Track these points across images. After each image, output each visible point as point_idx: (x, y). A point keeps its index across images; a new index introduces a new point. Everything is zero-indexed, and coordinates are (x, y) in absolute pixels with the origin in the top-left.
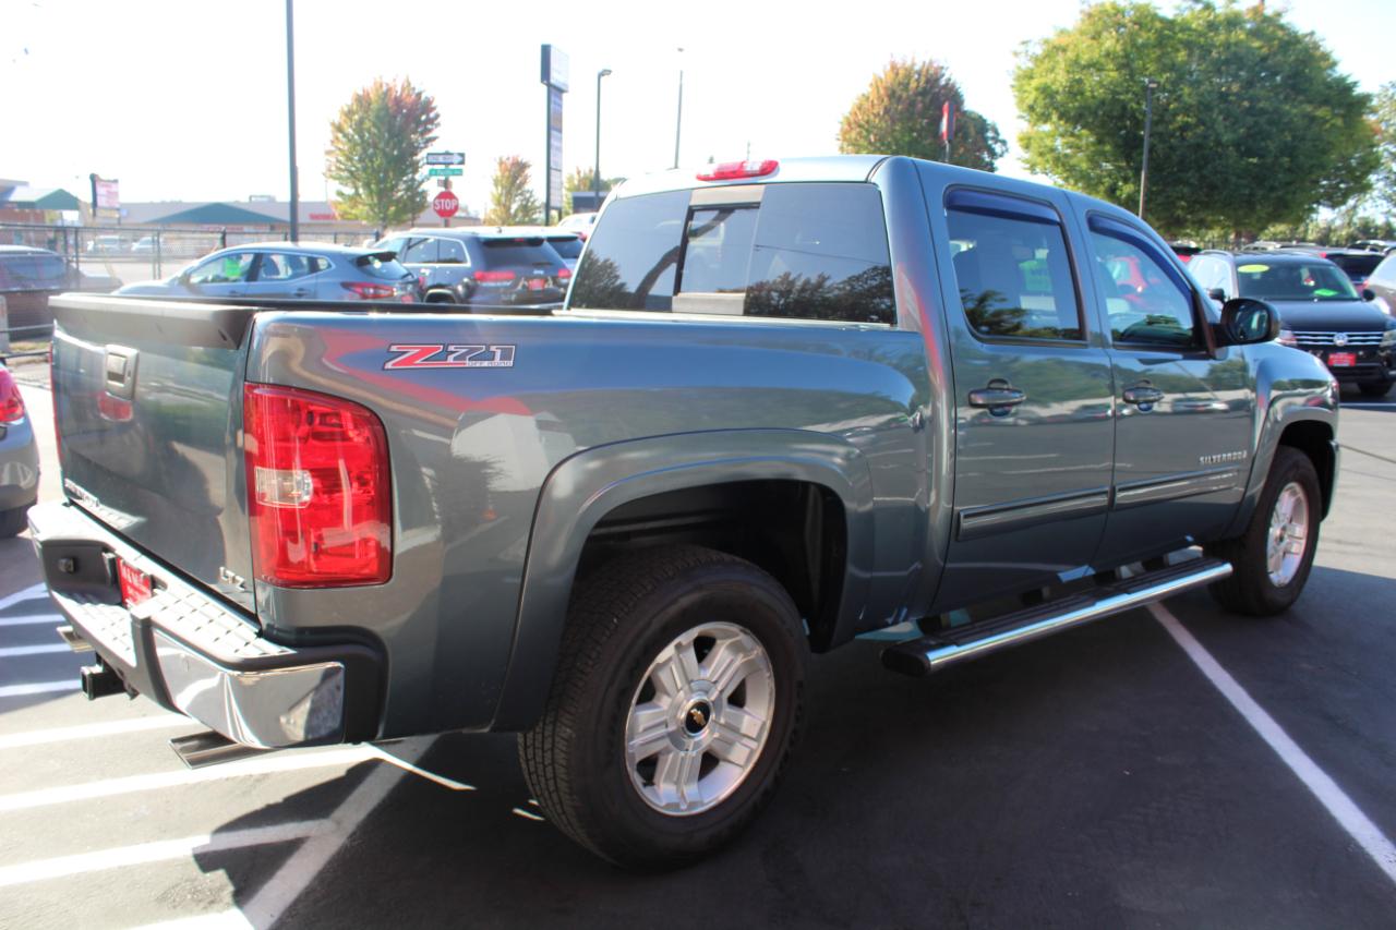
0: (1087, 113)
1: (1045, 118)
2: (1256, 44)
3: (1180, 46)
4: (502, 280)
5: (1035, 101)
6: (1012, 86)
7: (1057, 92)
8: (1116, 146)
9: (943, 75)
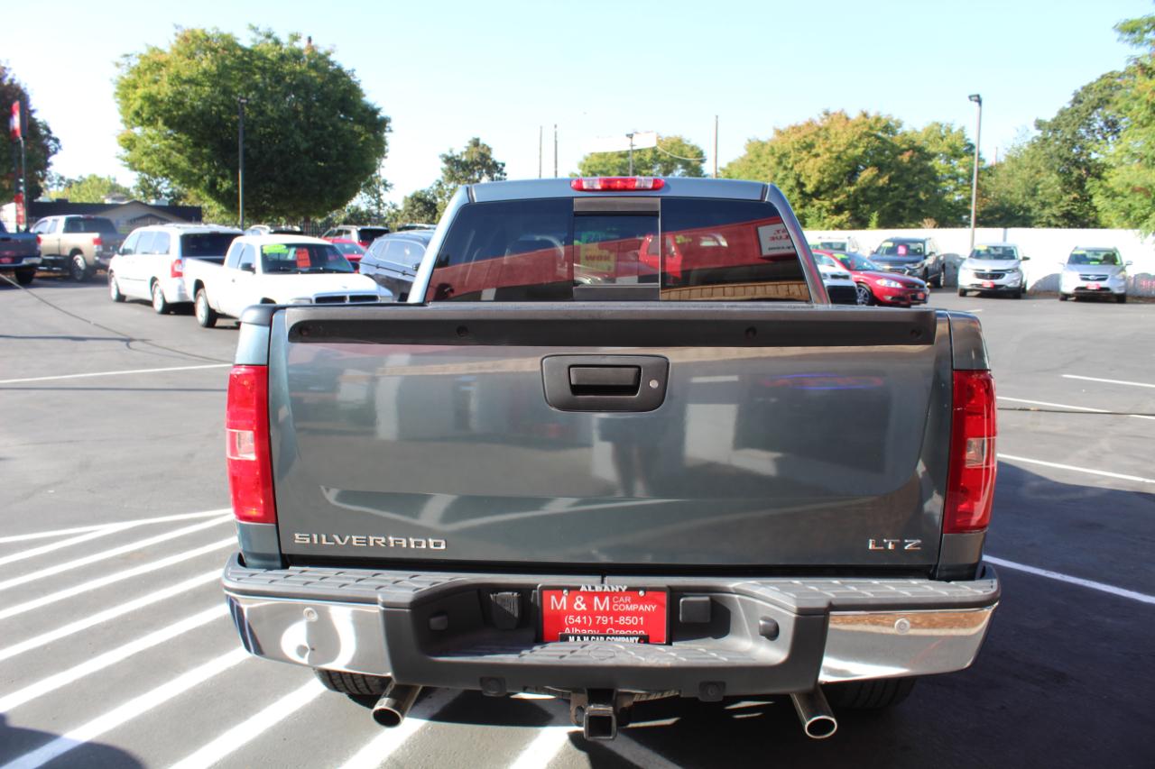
0: (189, 121)
1: (150, 122)
5: (141, 108)
6: (116, 93)
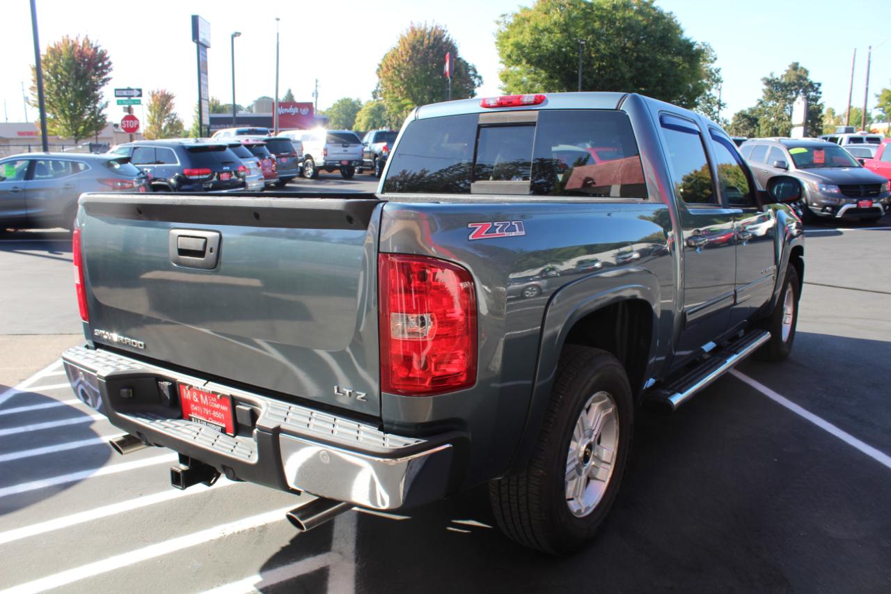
0: (543, 60)
1: (518, 62)
2: (640, 18)
3: (596, 18)
4: (203, 174)
5: (511, 52)
6: (496, 43)
7: (525, 47)
8: (562, 80)
9: (445, 36)
